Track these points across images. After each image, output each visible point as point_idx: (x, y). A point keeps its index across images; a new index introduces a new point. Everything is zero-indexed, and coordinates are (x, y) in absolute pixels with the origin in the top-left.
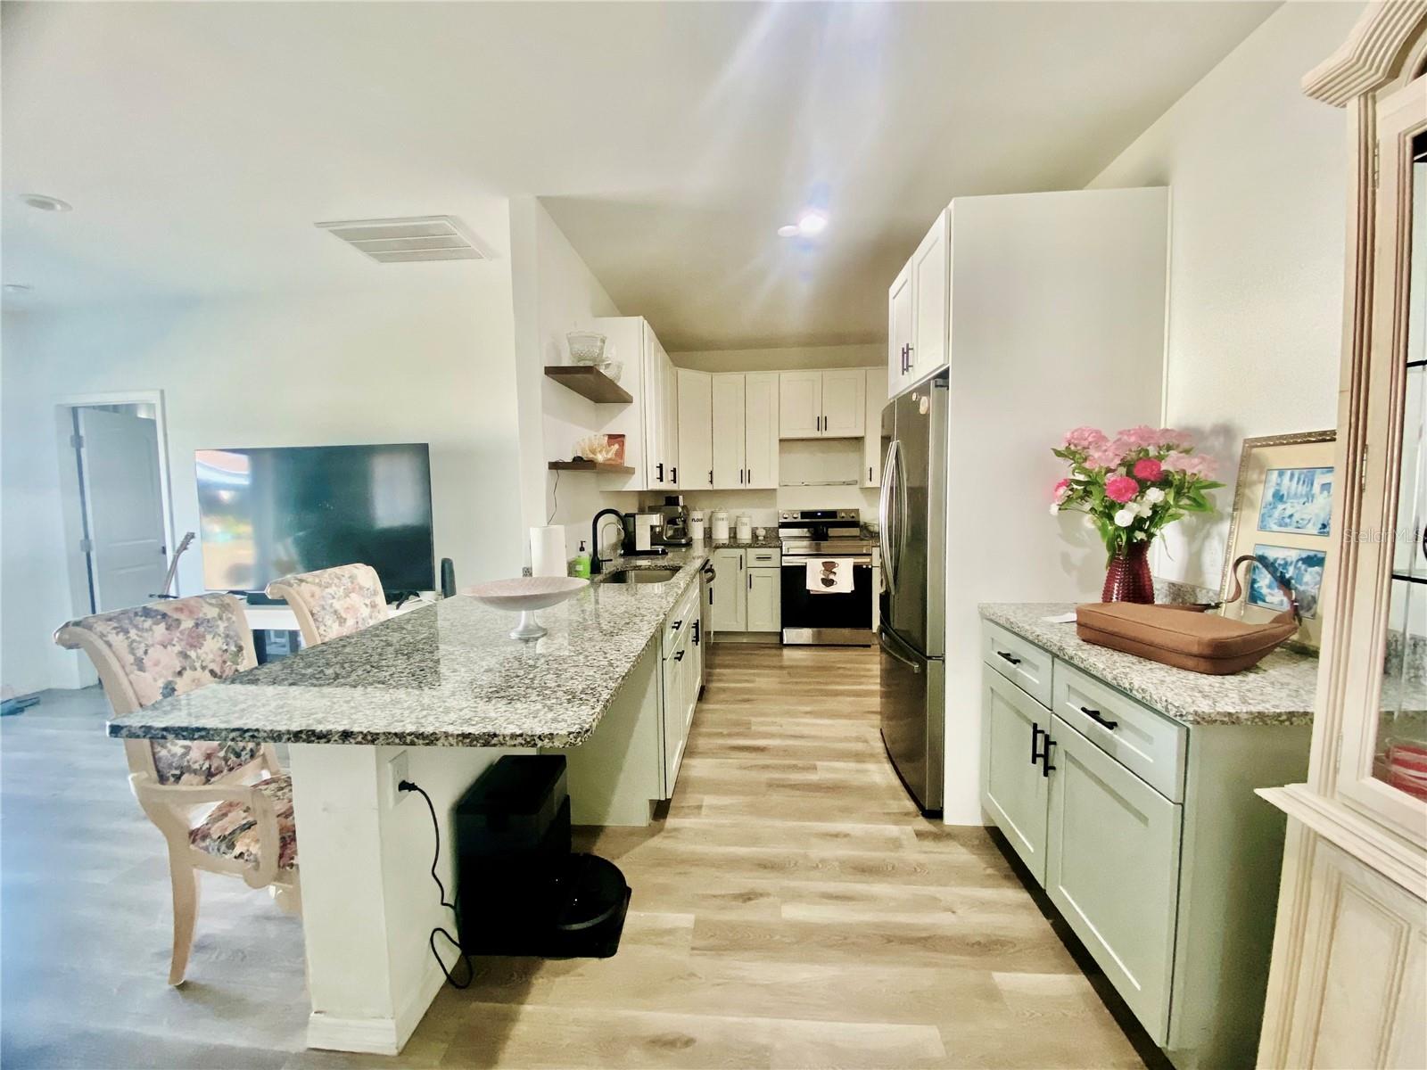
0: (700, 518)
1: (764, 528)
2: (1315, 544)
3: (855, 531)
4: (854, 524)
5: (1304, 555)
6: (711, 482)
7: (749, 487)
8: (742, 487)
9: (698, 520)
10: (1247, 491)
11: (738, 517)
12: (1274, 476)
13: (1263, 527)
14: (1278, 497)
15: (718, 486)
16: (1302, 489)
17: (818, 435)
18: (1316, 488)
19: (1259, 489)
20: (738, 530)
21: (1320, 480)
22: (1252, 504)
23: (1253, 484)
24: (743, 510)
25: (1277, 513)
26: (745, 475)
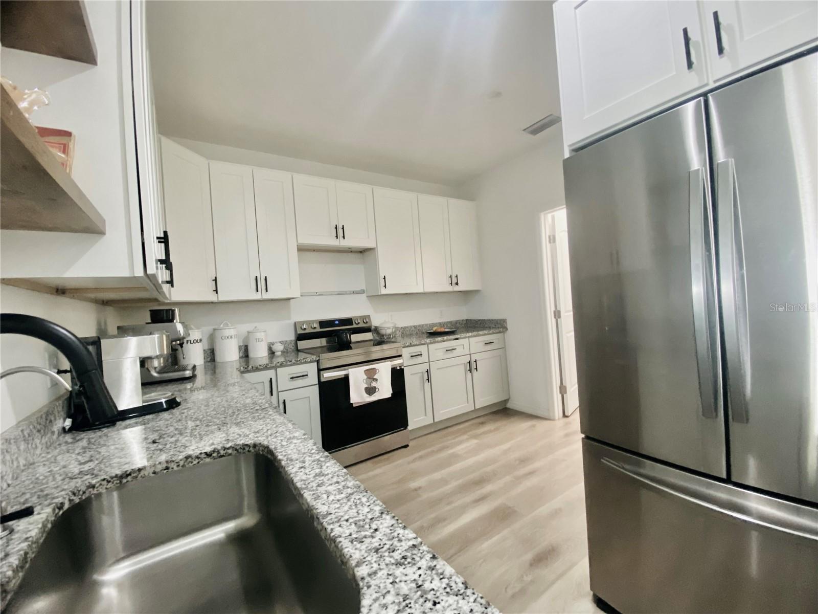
0: (197, 338)
1: (281, 342)
4: (367, 329)
6: (216, 291)
7: (266, 296)
8: (258, 296)
9: (196, 341)
11: (249, 332)
15: (223, 296)
17: (337, 244)
20: (250, 348)
24: (256, 324)
26: (262, 283)
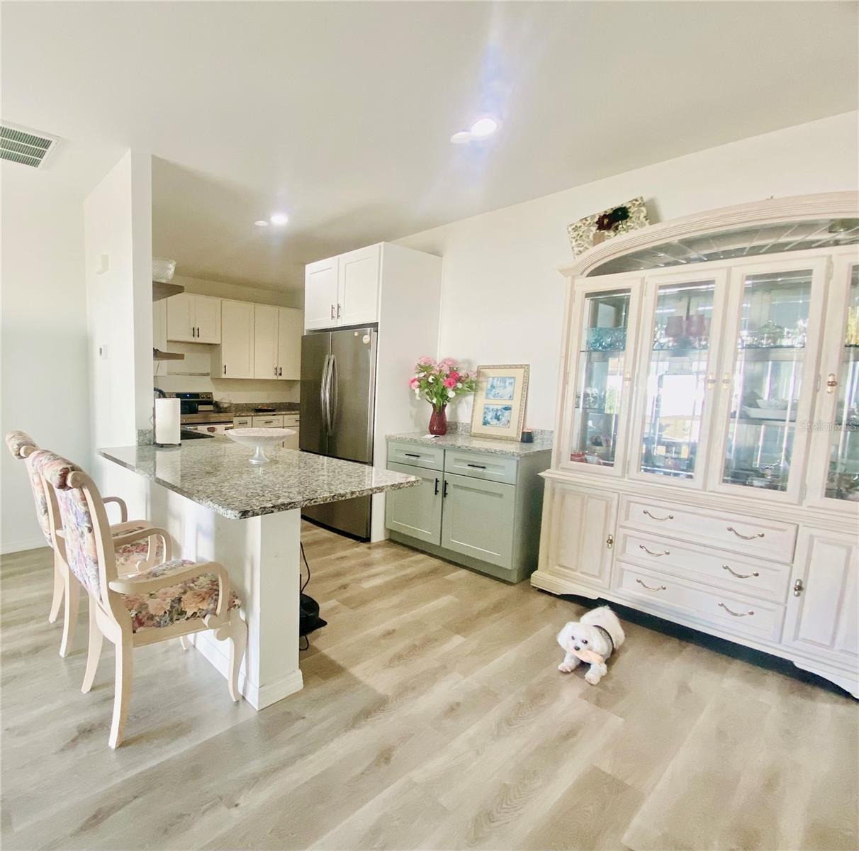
2: (507, 403)
3: (210, 407)
4: (209, 402)
5: (504, 407)
10: (480, 385)
12: (490, 380)
13: (487, 398)
14: (493, 387)
16: (502, 384)
17: (193, 340)
18: (507, 384)
19: (485, 384)
21: (508, 381)
22: (482, 389)
23: (482, 382)
25: (492, 393)
